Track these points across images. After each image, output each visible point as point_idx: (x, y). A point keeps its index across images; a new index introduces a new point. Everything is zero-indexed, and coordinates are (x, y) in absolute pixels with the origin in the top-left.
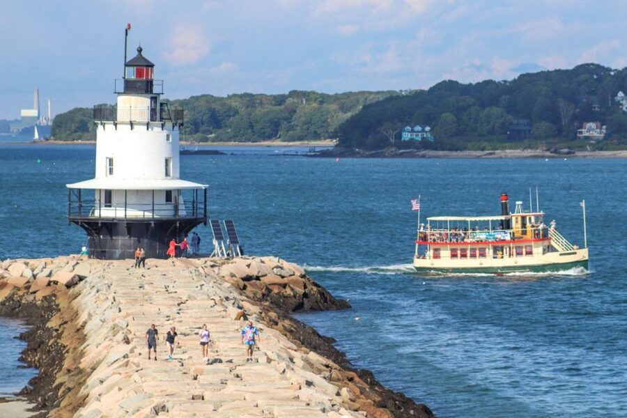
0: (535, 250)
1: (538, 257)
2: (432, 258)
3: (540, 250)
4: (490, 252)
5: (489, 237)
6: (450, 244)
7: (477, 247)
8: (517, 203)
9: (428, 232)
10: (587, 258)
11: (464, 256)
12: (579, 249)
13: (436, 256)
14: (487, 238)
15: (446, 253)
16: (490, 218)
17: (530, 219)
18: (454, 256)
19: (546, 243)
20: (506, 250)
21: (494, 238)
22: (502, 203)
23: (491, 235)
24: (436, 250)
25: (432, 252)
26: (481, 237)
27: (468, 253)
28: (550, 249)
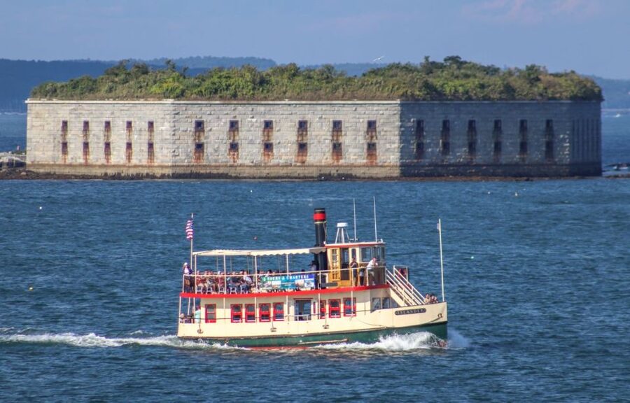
0: (359, 306)
1: (365, 317)
2: (203, 321)
3: (368, 305)
4: (289, 310)
5: (286, 284)
6: (227, 296)
7: (272, 301)
8: (340, 225)
9: (196, 275)
10: (444, 319)
11: (250, 317)
12: (432, 302)
13: (210, 319)
14: (282, 285)
15: (223, 313)
16: (288, 252)
17: (354, 252)
18: (236, 317)
19: (381, 293)
20: (315, 307)
21: (293, 285)
22: (316, 225)
23: (288, 281)
24: (209, 307)
25: (203, 310)
26: (274, 283)
27: (257, 312)
28: (387, 303)
